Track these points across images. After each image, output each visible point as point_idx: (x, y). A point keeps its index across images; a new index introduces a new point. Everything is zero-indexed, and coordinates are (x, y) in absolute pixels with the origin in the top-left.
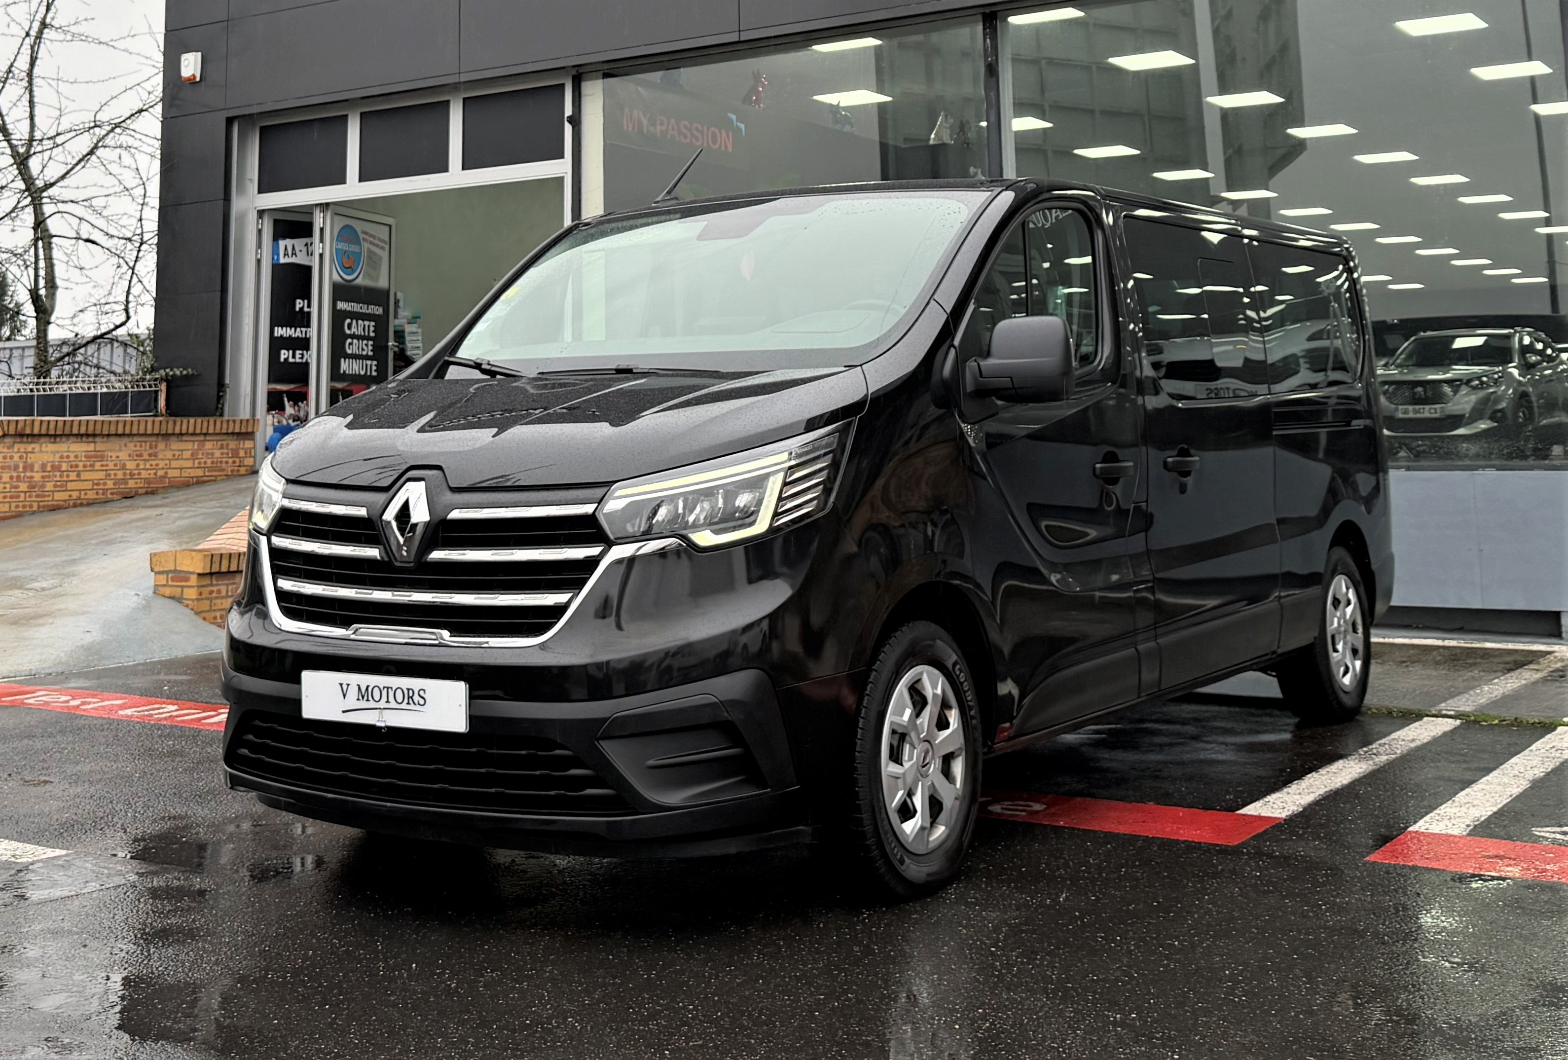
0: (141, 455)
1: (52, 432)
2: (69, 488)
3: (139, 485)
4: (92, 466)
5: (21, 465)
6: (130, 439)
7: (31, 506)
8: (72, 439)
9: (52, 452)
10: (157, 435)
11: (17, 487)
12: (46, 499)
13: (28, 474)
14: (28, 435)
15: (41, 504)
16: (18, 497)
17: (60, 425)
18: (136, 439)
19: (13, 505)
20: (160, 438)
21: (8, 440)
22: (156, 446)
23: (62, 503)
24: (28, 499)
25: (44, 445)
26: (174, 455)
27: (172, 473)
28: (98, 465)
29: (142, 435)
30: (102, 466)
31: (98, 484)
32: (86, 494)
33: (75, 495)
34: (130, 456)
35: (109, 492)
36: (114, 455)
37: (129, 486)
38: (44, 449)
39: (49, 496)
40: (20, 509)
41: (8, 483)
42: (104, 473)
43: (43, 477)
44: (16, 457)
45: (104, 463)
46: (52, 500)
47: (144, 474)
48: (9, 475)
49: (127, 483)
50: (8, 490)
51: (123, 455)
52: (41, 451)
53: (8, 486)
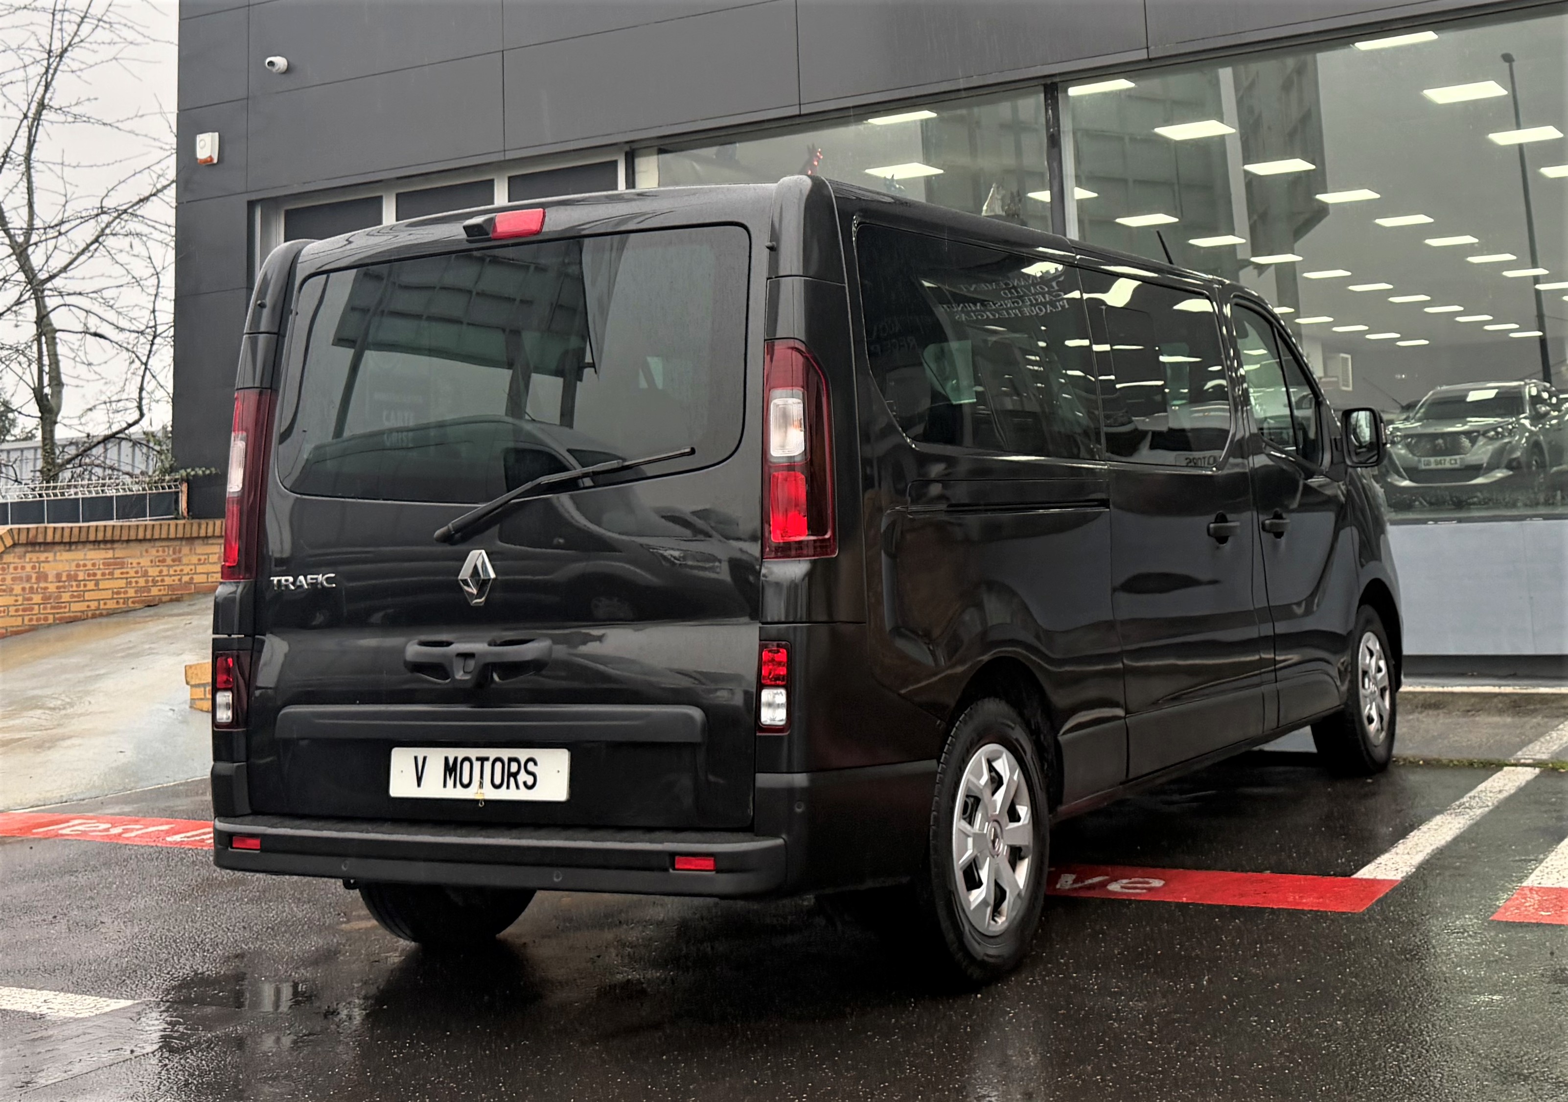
0: (164, 561)
1: (66, 539)
2: (86, 598)
3: (162, 593)
4: (111, 574)
5: (34, 576)
6: (152, 544)
7: (46, 619)
8: (91, 546)
9: (67, 561)
10: (182, 539)
11: (30, 599)
12: (62, 610)
13: (42, 585)
14: (40, 544)
15: (57, 616)
16: (32, 609)
17: (76, 532)
18: (158, 544)
19: (26, 618)
20: (184, 543)
21: (19, 550)
22: (180, 552)
23: (79, 614)
24: (42, 611)
25: (58, 554)
26: (200, 560)
27: (197, 579)
28: (117, 573)
29: (164, 539)
30: (122, 573)
31: (118, 593)
32: (105, 604)
33: (94, 605)
34: (152, 561)
35: (131, 600)
36: (135, 561)
37: (152, 594)
38: (58, 557)
39: (65, 607)
40: (34, 623)
41: (20, 595)
42: (125, 581)
43: (58, 588)
44: (28, 567)
45: (123, 570)
46: (69, 612)
47: (168, 581)
48: (21, 586)
49: (149, 591)
50: (19, 603)
51: (145, 562)
52: (55, 560)
53: (20, 598)
